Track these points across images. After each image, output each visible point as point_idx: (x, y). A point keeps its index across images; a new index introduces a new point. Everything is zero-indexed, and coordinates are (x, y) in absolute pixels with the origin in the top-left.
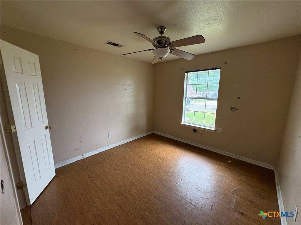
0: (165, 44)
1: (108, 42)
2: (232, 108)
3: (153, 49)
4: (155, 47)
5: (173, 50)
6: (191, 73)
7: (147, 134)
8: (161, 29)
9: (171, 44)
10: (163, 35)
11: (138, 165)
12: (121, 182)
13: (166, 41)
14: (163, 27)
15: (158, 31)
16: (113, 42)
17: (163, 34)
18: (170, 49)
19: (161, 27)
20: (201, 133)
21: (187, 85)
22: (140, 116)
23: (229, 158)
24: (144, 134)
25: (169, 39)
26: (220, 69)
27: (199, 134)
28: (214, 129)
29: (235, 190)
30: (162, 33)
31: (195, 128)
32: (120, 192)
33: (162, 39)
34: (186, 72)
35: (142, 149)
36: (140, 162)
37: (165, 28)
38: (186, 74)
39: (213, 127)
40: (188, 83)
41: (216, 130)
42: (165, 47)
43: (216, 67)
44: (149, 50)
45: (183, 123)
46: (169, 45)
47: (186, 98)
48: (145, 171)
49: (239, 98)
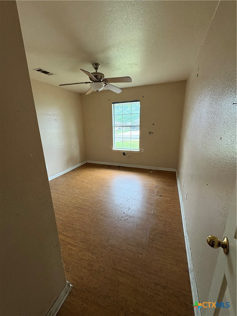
0: (100, 79)
1: (38, 69)
2: (149, 133)
3: (90, 82)
4: (91, 80)
5: (107, 84)
6: (117, 104)
7: (81, 164)
8: (96, 66)
9: (106, 80)
10: (98, 71)
11: (83, 188)
12: (74, 201)
13: (101, 77)
14: (98, 64)
15: (94, 67)
16: (44, 70)
17: (98, 69)
18: (105, 84)
19: (96, 63)
20: (129, 155)
21: (114, 115)
22: (73, 147)
23: (150, 170)
24: (79, 165)
25: (103, 75)
26: (139, 101)
27: (128, 156)
28: (139, 151)
29: (156, 186)
30: (96, 69)
31: (124, 152)
32: (76, 207)
33: (97, 74)
34: (113, 103)
35: (81, 176)
36: (84, 185)
37: (99, 65)
38: (113, 105)
39: (137, 149)
40: (115, 113)
41: (140, 151)
42: (100, 81)
43: (136, 100)
44: (87, 83)
45: (114, 149)
46: (104, 80)
47: (114, 127)
48: (92, 190)
49: (153, 124)
